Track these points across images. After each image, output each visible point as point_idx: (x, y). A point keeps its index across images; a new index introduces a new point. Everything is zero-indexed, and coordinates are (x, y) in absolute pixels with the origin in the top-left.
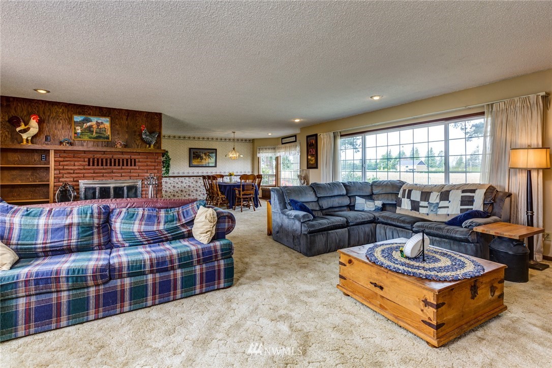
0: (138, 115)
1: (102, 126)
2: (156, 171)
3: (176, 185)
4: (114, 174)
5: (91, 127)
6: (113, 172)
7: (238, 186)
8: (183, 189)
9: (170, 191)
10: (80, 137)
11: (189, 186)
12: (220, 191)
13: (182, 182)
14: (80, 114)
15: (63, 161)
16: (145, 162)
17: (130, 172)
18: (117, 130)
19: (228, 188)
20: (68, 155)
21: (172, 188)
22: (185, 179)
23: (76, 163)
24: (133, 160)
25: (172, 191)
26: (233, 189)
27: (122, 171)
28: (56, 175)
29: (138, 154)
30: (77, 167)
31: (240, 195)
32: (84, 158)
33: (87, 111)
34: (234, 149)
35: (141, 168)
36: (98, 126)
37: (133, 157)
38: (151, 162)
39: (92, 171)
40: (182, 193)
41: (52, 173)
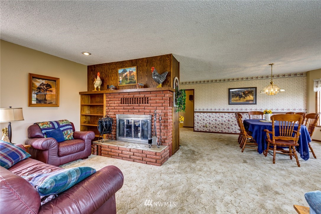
0: (154, 60)
1: (132, 74)
2: (163, 108)
3: (217, 119)
4: (134, 110)
5: (126, 75)
6: (134, 109)
7: (270, 128)
8: (223, 123)
9: (213, 123)
10: (121, 84)
11: (229, 120)
12: (246, 131)
13: (222, 117)
14: (121, 67)
15: (110, 101)
16: (155, 99)
17: (144, 109)
18: (141, 76)
19: (256, 128)
20: (112, 97)
21: (214, 121)
22: (225, 114)
23: (115, 102)
24: (146, 98)
25: (214, 123)
26: (263, 130)
27: (140, 107)
28: (107, 110)
29: (150, 93)
30: (116, 105)
31: (272, 139)
32: (119, 98)
33: (125, 65)
34: (271, 83)
35: (152, 105)
36: (130, 74)
37: (147, 96)
38: (160, 100)
39: (122, 108)
40: (222, 126)
41: (105, 109)
